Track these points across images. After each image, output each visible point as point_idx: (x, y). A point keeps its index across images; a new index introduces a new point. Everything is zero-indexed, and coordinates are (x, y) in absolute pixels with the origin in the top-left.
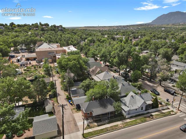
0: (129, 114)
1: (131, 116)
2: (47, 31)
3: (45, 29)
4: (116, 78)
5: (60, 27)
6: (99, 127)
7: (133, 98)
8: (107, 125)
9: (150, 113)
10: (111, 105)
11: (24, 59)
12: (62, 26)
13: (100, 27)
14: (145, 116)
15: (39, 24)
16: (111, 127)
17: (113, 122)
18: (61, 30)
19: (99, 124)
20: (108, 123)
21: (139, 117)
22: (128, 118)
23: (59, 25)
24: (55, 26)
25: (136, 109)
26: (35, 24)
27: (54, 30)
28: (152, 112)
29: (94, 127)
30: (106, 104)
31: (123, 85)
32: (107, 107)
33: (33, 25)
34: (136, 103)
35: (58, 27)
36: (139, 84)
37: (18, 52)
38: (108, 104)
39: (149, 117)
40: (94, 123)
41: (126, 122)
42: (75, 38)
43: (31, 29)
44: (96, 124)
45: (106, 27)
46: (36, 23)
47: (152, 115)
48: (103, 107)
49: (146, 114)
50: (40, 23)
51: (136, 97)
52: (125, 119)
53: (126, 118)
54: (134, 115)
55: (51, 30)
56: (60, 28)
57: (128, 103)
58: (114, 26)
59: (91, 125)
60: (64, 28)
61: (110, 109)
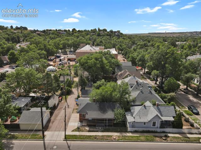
0: (133, 127)
1: (135, 131)
2: (102, 36)
3: (101, 34)
4: (140, 84)
5: (117, 32)
6: (89, 132)
7: (146, 109)
8: (100, 132)
9: (167, 133)
10: (113, 111)
11: (66, 59)
12: (119, 31)
13: (168, 33)
14: (157, 134)
15: (97, 30)
16: (102, 136)
17: (108, 132)
18: (118, 35)
19: (92, 129)
20: (102, 131)
21: (146, 134)
22: (131, 132)
23: (116, 31)
24: (111, 31)
25: (145, 123)
26: (94, 30)
27: (110, 35)
28: (170, 133)
29: (83, 131)
30: (107, 108)
31: (142, 92)
32: (107, 112)
33: (92, 30)
34: (147, 115)
35: (115, 32)
36: (170, 96)
37: (66, 54)
38: (110, 109)
39: (161, 137)
40: (86, 127)
41: (125, 135)
42: (126, 42)
43: (88, 34)
44: (87, 128)
45: (176, 33)
46: (95, 28)
47: (166, 136)
48: (102, 112)
49: (159, 133)
50: (99, 29)
51: (150, 108)
52: (126, 131)
53: (128, 131)
54: (141, 129)
55: (108, 35)
56: (116, 34)
57: (136, 113)
58: (187, 32)
59: (81, 128)
60: (122, 34)
61: (110, 115)
